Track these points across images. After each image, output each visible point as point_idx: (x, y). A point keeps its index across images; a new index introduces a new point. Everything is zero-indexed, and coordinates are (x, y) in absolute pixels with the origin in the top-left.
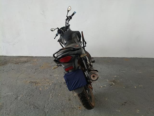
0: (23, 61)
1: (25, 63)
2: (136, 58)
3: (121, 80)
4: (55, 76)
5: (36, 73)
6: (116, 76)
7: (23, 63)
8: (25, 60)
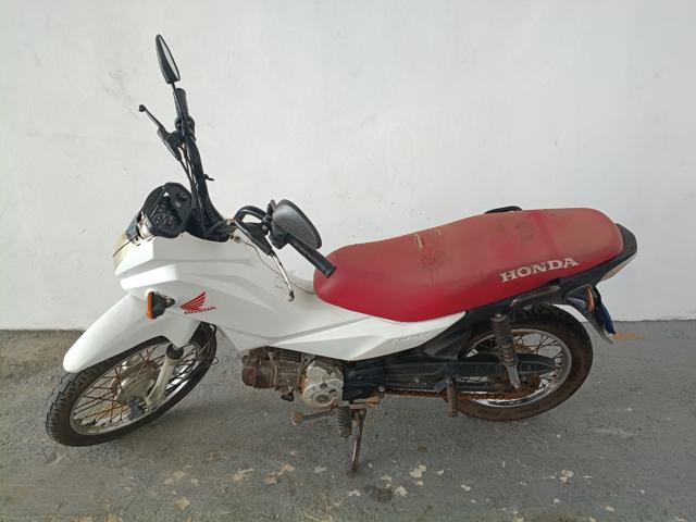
0: (17, 365)
1: (17, 382)
2: (676, 321)
3: (610, 509)
4: (171, 487)
5: (59, 458)
6: (570, 474)
7: (11, 376)
8: (28, 359)
